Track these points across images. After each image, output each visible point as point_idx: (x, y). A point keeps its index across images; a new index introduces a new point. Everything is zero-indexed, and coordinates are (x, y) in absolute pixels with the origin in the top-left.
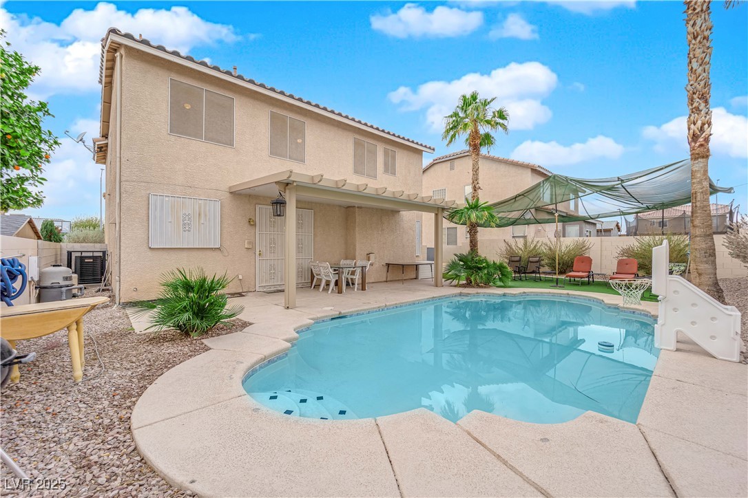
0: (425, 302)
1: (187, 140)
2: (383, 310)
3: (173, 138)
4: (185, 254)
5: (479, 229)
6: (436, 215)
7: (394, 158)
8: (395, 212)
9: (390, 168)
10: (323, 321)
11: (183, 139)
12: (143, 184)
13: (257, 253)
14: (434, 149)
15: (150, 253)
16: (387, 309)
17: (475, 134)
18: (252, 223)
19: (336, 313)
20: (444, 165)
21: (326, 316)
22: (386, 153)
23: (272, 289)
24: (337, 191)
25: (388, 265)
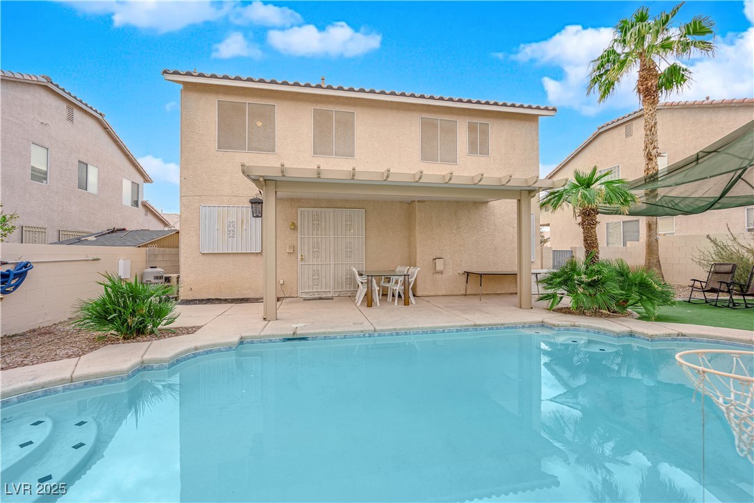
0: (458, 331)
1: (232, 154)
2: (370, 336)
3: (220, 154)
4: (231, 258)
5: (599, 217)
6: (519, 201)
7: (485, 133)
8: (479, 204)
9: (479, 146)
10: (270, 341)
11: (228, 153)
12: (197, 198)
13: (299, 257)
14: (554, 110)
15: (202, 258)
16: (379, 335)
17: (648, 71)
18: (294, 227)
19: (289, 333)
20: (615, 132)
21: (278, 336)
22: (472, 128)
23: (317, 296)
24: (385, 184)
25: (468, 274)
